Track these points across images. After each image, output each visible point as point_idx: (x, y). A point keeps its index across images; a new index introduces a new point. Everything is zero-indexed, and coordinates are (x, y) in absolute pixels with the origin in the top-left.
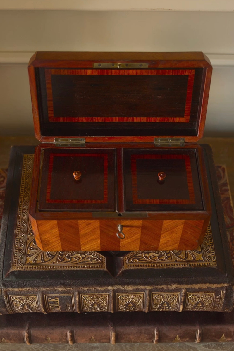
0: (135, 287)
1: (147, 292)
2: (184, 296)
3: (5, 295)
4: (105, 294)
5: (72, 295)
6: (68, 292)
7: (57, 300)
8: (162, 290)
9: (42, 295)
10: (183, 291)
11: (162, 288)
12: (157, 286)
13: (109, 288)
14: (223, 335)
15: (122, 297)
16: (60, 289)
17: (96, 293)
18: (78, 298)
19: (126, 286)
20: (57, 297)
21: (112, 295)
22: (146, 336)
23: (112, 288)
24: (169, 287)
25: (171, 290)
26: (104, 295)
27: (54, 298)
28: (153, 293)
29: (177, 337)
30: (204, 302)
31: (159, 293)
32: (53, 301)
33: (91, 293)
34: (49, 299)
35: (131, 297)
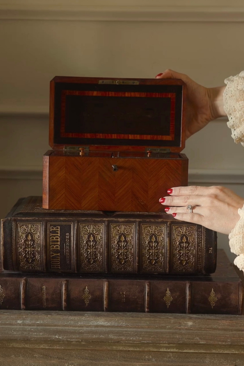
0: (127, 220)
1: (137, 223)
2: (170, 227)
3: (13, 221)
4: (101, 223)
5: (72, 224)
6: (68, 221)
7: (58, 228)
8: (150, 222)
9: (46, 222)
10: (168, 223)
11: (150, 221)
12: (145, 220)
13: (105, 219)
14: (213, 290)
15: (115, 227)
16: (61, 219)
17: (93, 222)
18: (76, 226)
19: (119, 219)
20: (59, 225)
21: (106, 224)
22: (138, 287)
23: (107, 219)
24: (157, 220)
25: (158, 223)
26: (100, 225)
27: (56, 227)
28: (142, 225)
29: (168, 290)
30: (188, 236)
31: (147, 225)
32: (54, 229)
33: (88, 223)
34: (51, 227)
35: (123, 227)
